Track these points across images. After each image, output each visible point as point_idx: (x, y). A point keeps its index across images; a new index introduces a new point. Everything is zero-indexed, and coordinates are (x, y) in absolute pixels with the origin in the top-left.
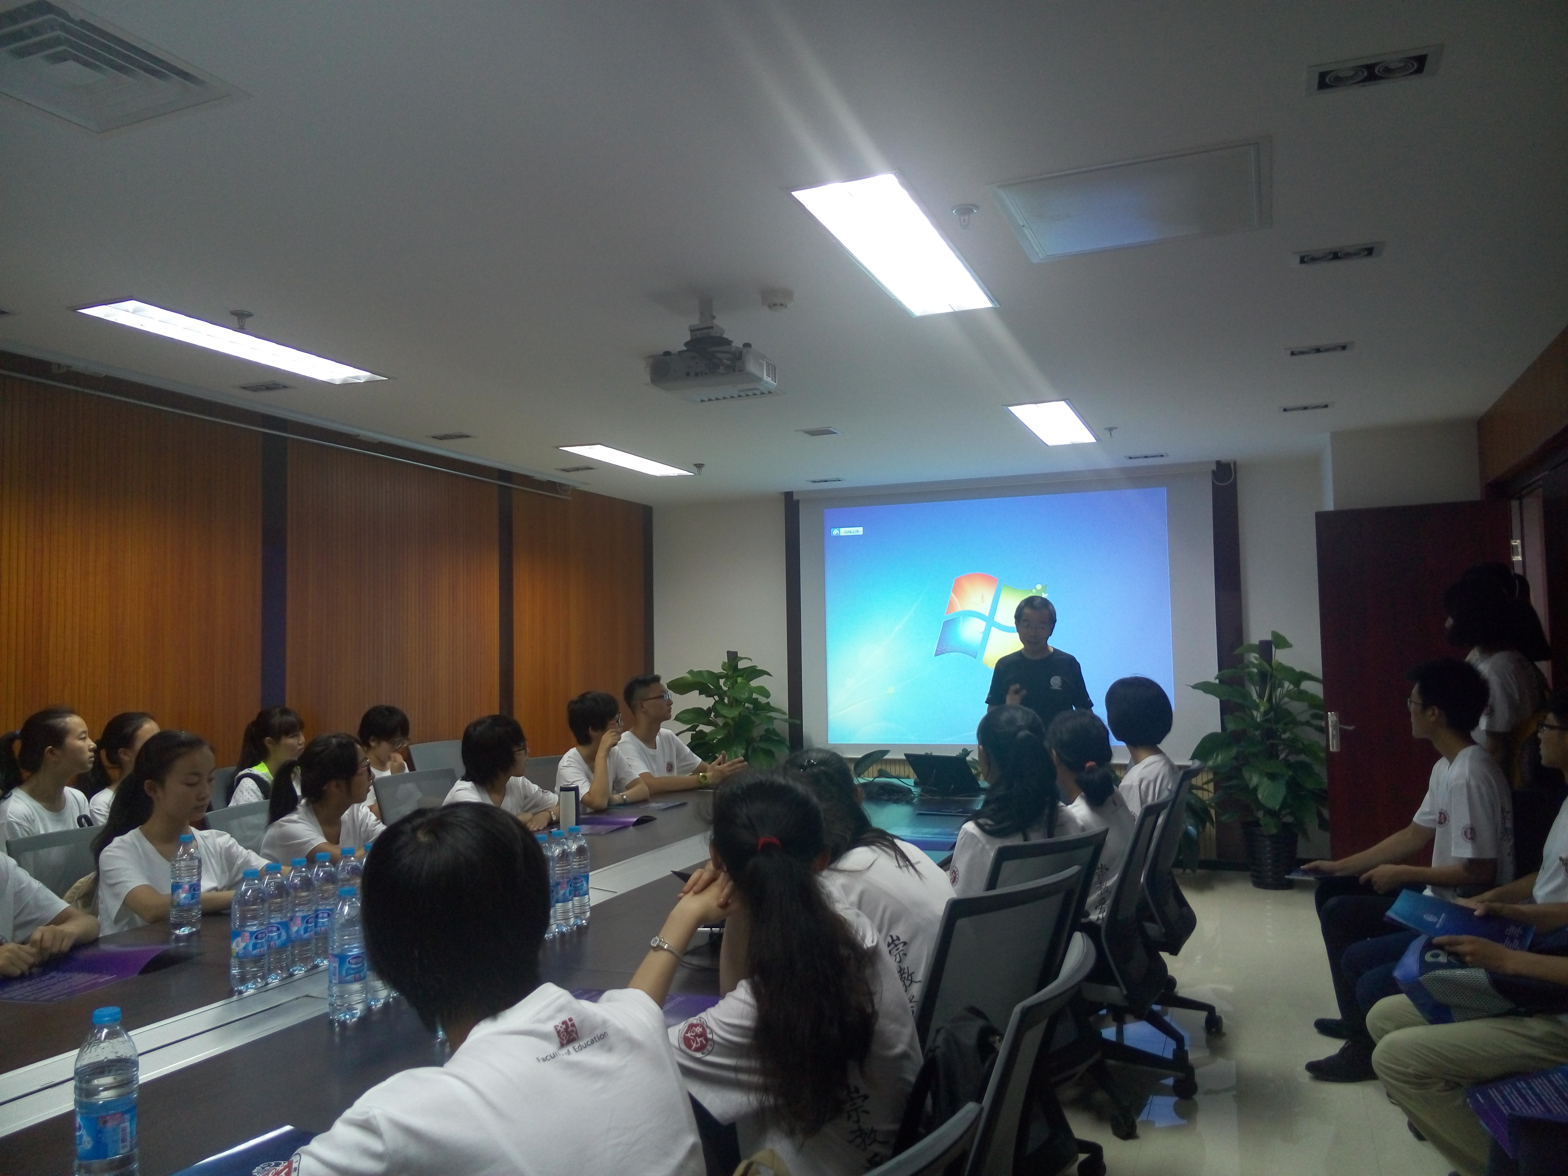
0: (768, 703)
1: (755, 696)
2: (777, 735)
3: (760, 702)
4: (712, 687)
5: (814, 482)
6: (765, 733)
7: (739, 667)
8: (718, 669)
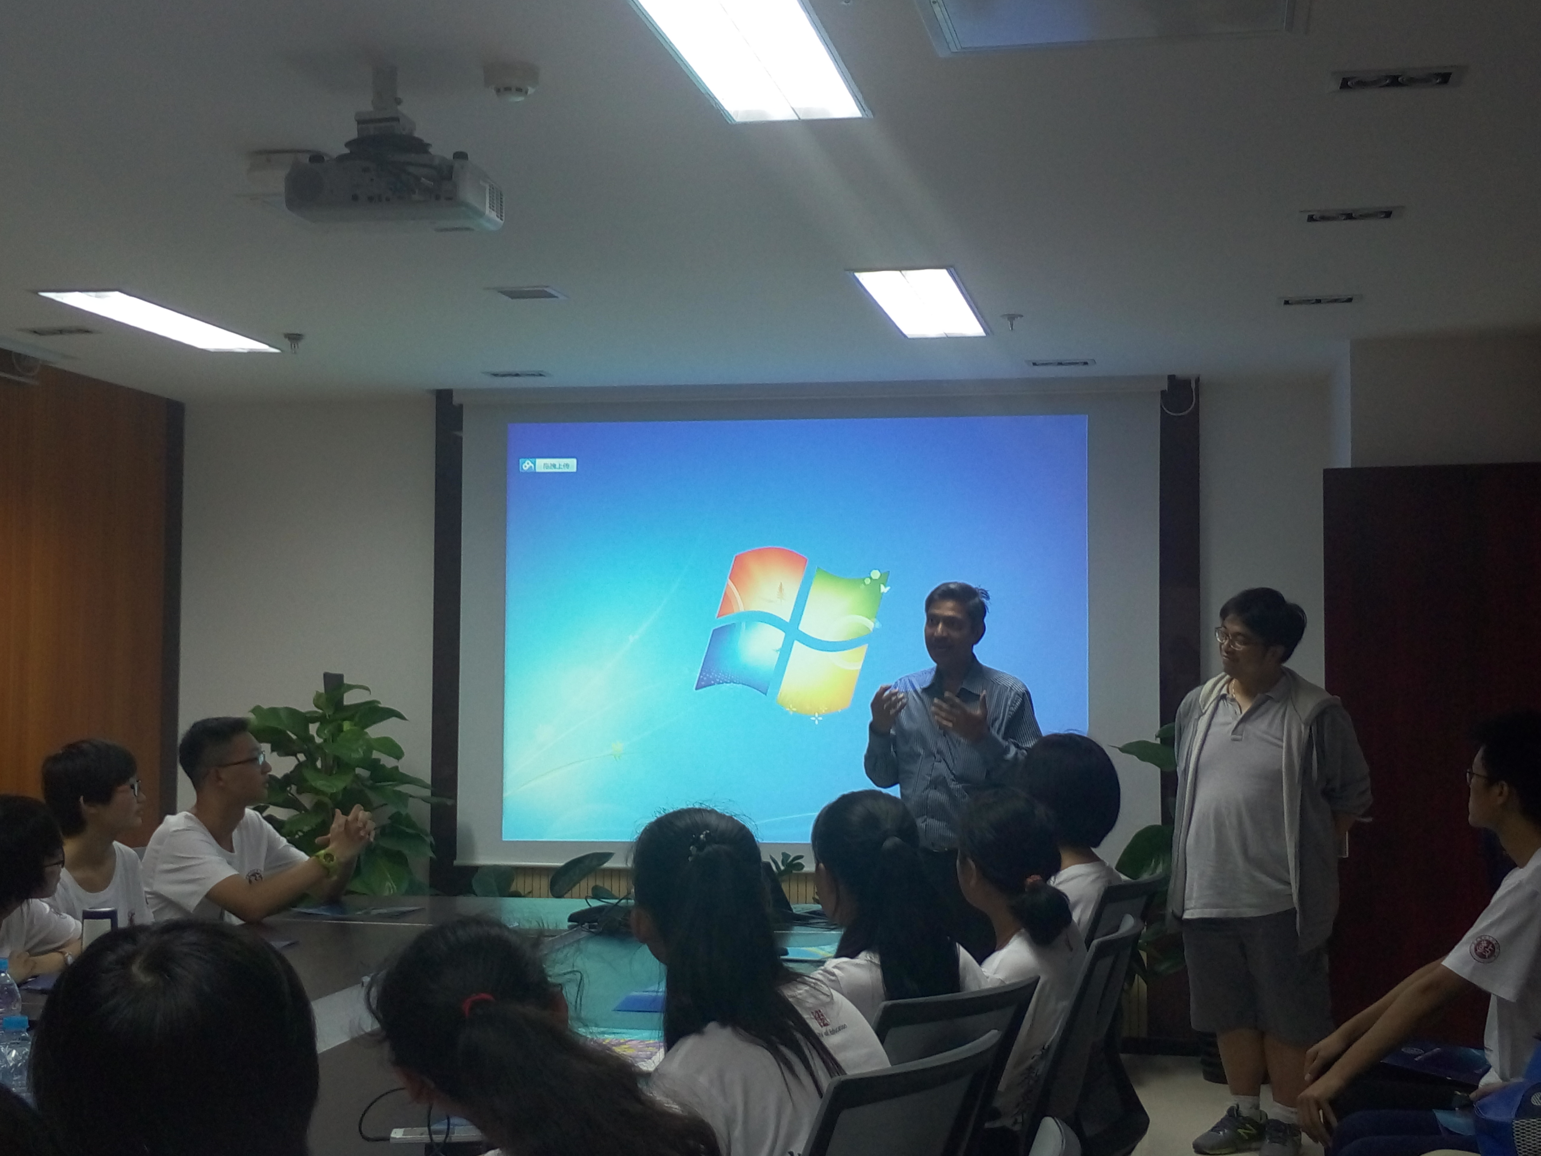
0: (396, 768)
1: (376, 755)
2: (411, 824)
3: (383, 766)
4: (294, 737)
5: (496, 375)
6: (389, 821)
7: (346, 703)
8: (307, 706)
